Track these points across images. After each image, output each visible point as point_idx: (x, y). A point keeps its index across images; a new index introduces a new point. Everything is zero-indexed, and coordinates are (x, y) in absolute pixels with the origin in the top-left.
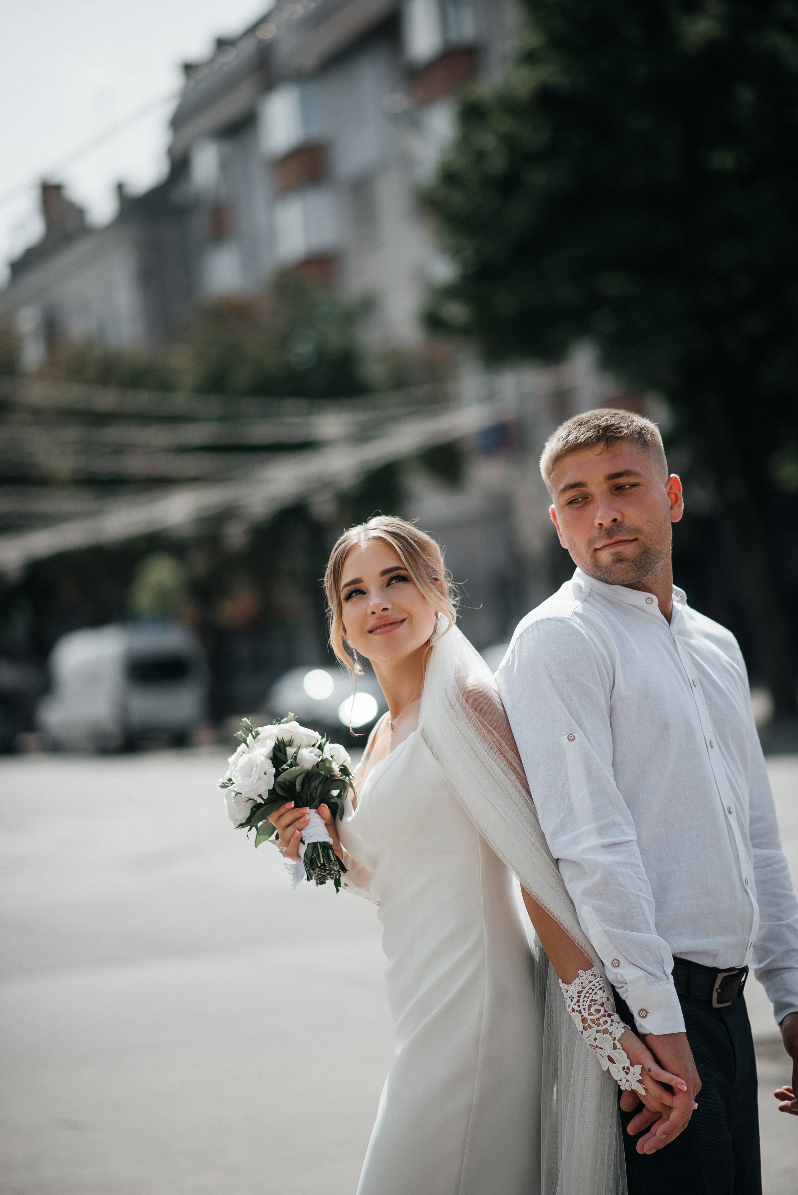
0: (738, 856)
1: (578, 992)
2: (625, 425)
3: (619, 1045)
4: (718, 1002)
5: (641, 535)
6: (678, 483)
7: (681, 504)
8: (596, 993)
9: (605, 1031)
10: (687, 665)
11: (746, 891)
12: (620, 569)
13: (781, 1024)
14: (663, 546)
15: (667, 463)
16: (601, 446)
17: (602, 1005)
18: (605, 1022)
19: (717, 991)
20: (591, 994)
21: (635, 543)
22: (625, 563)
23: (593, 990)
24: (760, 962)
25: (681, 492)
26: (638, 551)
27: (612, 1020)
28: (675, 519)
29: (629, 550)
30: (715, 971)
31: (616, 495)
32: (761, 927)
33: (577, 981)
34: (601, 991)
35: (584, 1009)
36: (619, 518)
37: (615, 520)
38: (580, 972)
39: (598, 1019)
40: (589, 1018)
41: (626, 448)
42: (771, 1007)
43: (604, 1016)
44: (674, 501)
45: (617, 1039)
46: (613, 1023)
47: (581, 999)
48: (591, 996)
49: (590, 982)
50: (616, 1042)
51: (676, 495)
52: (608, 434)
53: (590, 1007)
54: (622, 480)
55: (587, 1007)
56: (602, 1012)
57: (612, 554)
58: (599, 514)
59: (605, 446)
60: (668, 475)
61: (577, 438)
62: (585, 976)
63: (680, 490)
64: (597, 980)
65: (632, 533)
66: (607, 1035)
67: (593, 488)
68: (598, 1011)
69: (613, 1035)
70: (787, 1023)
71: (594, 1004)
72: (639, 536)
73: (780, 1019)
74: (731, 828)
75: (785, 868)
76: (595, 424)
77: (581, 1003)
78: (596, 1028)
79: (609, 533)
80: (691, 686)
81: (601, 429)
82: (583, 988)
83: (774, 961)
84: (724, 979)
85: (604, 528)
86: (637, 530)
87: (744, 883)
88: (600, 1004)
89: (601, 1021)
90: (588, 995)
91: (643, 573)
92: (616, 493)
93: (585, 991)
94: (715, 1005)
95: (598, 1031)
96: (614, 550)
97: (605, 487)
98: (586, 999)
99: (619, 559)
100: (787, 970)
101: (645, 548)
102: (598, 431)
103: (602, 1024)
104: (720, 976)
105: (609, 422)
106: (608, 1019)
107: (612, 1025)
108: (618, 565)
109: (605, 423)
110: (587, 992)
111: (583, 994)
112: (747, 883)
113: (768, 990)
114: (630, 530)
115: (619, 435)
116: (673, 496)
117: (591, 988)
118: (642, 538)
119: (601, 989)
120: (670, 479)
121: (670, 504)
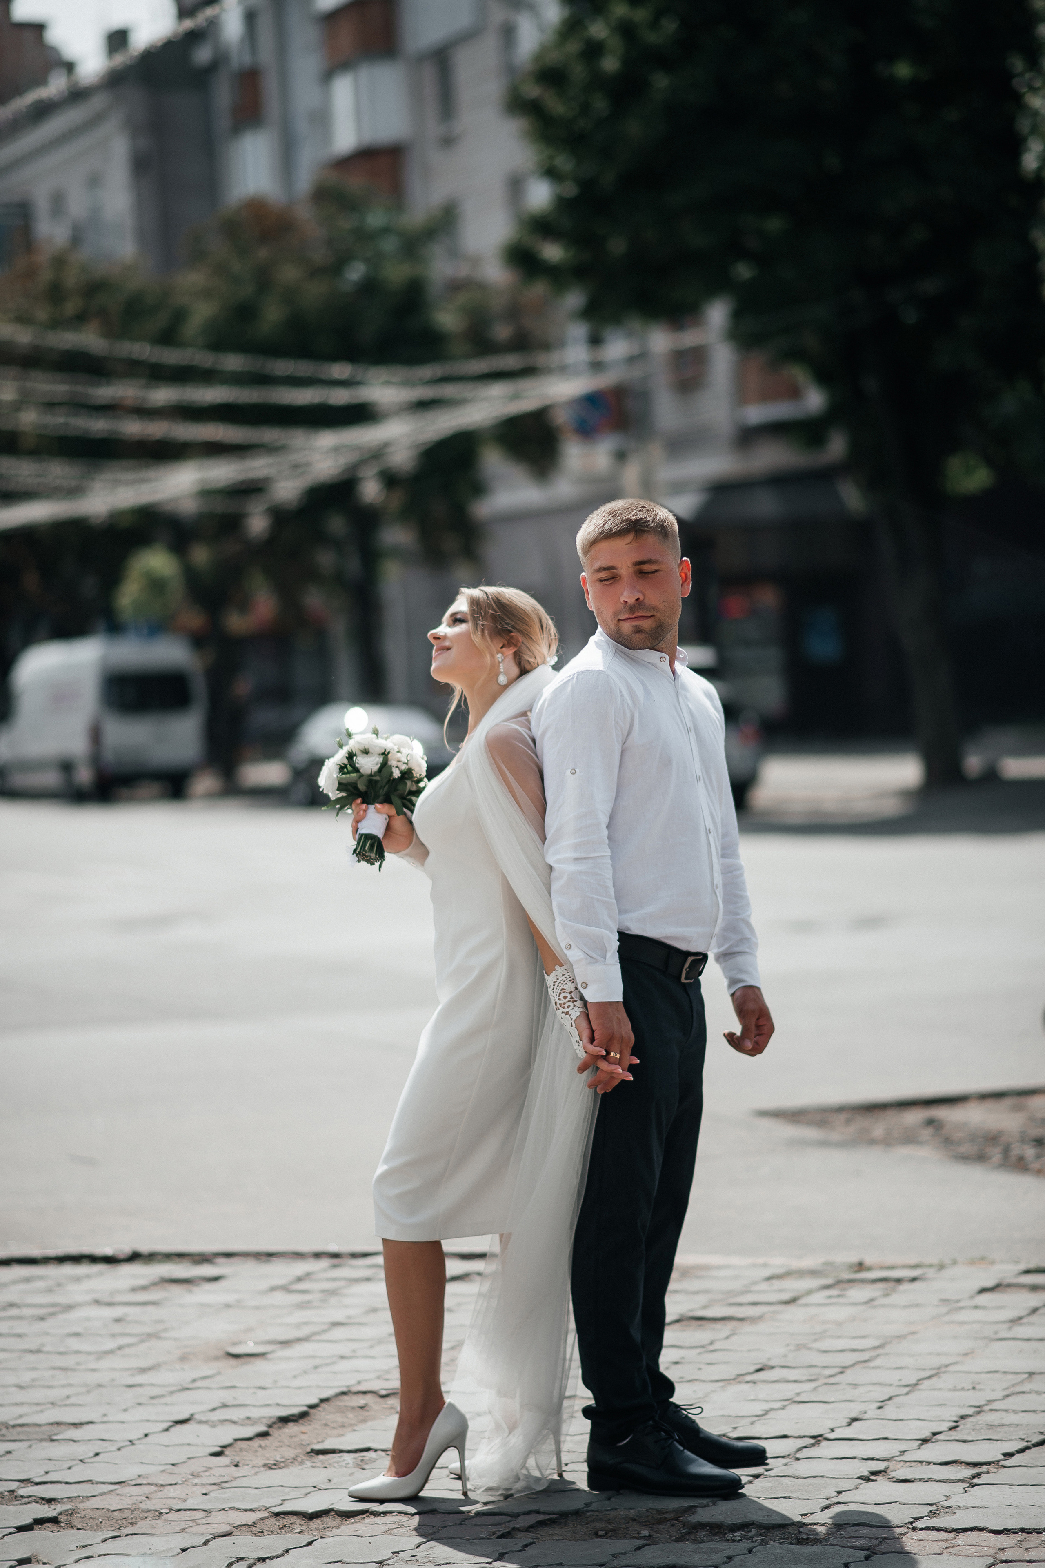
0: (712, 866)
1: (554, 982)
2: (651, 519)
3: (574, 1025)
4: (686, 978)
5: (657, 612)
6: (688, 565)
7: (689, 582)
8: (566, 984)
9: (567, 1013)
10: (686, 715)
11: (715, 894)
12: (638, 639)
13: (733, 995)
14: (674, 620)
15: (680, 548)
16: (630, 537)
17: (571, 993)
18: (569, 1007)
19: (686, 969)
20: (562, 984)
21: (652, 619)
22: (643, 634)
23: (564, 981)
24: (719, 947)
25: (691, 572)
26: (654, 625)
27: (574, 1006)
28: (684, 595)
29: (646, 624)
30: (688, 954)
31: (640, 577)
32: (723, 920)
33: (553, 974)
34: (571, 982)
35: (556, 995)
36: (641, 598)
37: (638, 599)
38: (557, 967)
39: (564, 1004)
40: (559, 1002)
41: (651, 539)
42: (725, 982)
43: (569, 1001)
44: (684, 580)
45: (573, 1019)
46: (574, 1008)
47: (555, 987)
48: (562, 985)
49: (563, 975)
50: (572, 1022)
51: (686, 575)
52: (637, 528)
53: (560, 993)
54: (646, 568)
55: (558, 994)
56: (568, 999)
57: (633, 627)
58: (625, 594)
59: (634, 537)
60: (680, 558)
61: (611, 529)
62: (560, 971)
63: (689, 571)
64: (568, 974)
65: (650, 611)
66: (568, 1016)
67: (622, 571)
68: (565, 997)
69: (571, 1016)
70: (738, 994)
71: (563, 992)
72: (655, 614)
73: (732, 991)
74: (710, 845)
75: (742, 875)
76: (627, 517)
77: (554, 991)
78: (562, 1010)
79: (632, 609)
80: (688, 732)
81: (632, 522)
82: (558, 979)
83: (730, 947)
84: (693, 961)
85: (628, 604)
86: (654, 608)
87: (714, 887)
88: (568, 992)
89: (566, 1006)
90: (560, 985)
91: (657, 643)
92: (640, 575)
93: (558, 981)
94: (683, 980)
95: (563, 1013)
96: (634, 623)
97: (631, 570)
98: (558, 988)
99: (638, 630)
100: (740, 954)
101: (660, 623)
102: (629, 523)
103: (566, 1007)
104: (690, 959)
105: (638, 517)
106: (571, 1004)
107: (573, 1009)
108: (637, 635)
109: (633, 518)
110: (560, 983)
111: (556, 984)
112: (717, 888)
113: (724, 970)
114: (648, 608)
115: (646, 529)
116: (683, 575)
117: (563, 980)
118: (658, 615)
119: (570, 981)
120: (682, 561)
121: (681, 582)
